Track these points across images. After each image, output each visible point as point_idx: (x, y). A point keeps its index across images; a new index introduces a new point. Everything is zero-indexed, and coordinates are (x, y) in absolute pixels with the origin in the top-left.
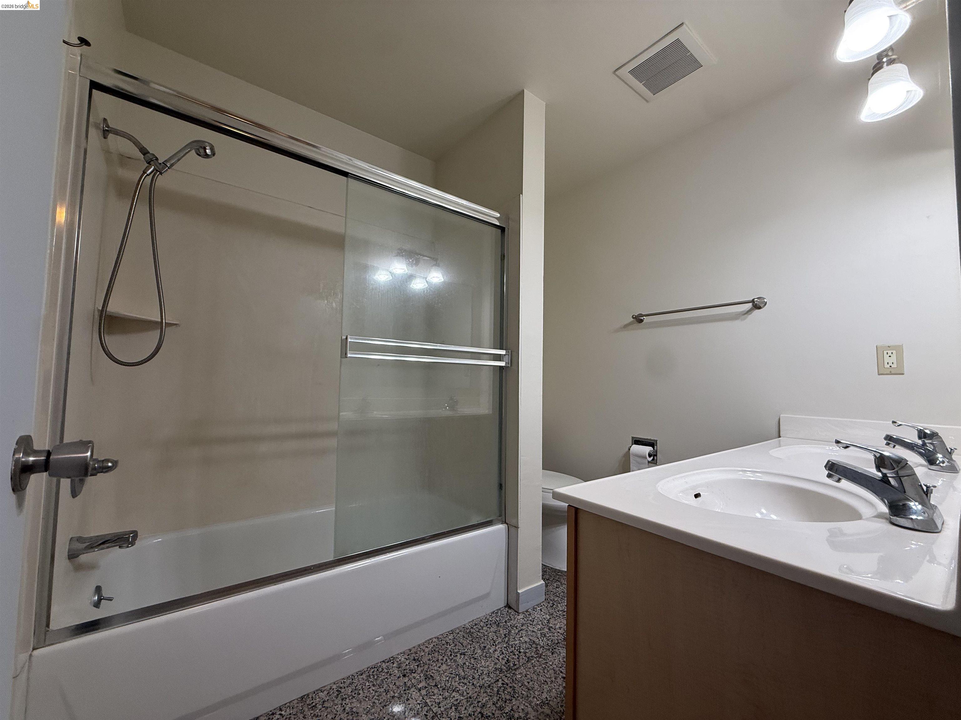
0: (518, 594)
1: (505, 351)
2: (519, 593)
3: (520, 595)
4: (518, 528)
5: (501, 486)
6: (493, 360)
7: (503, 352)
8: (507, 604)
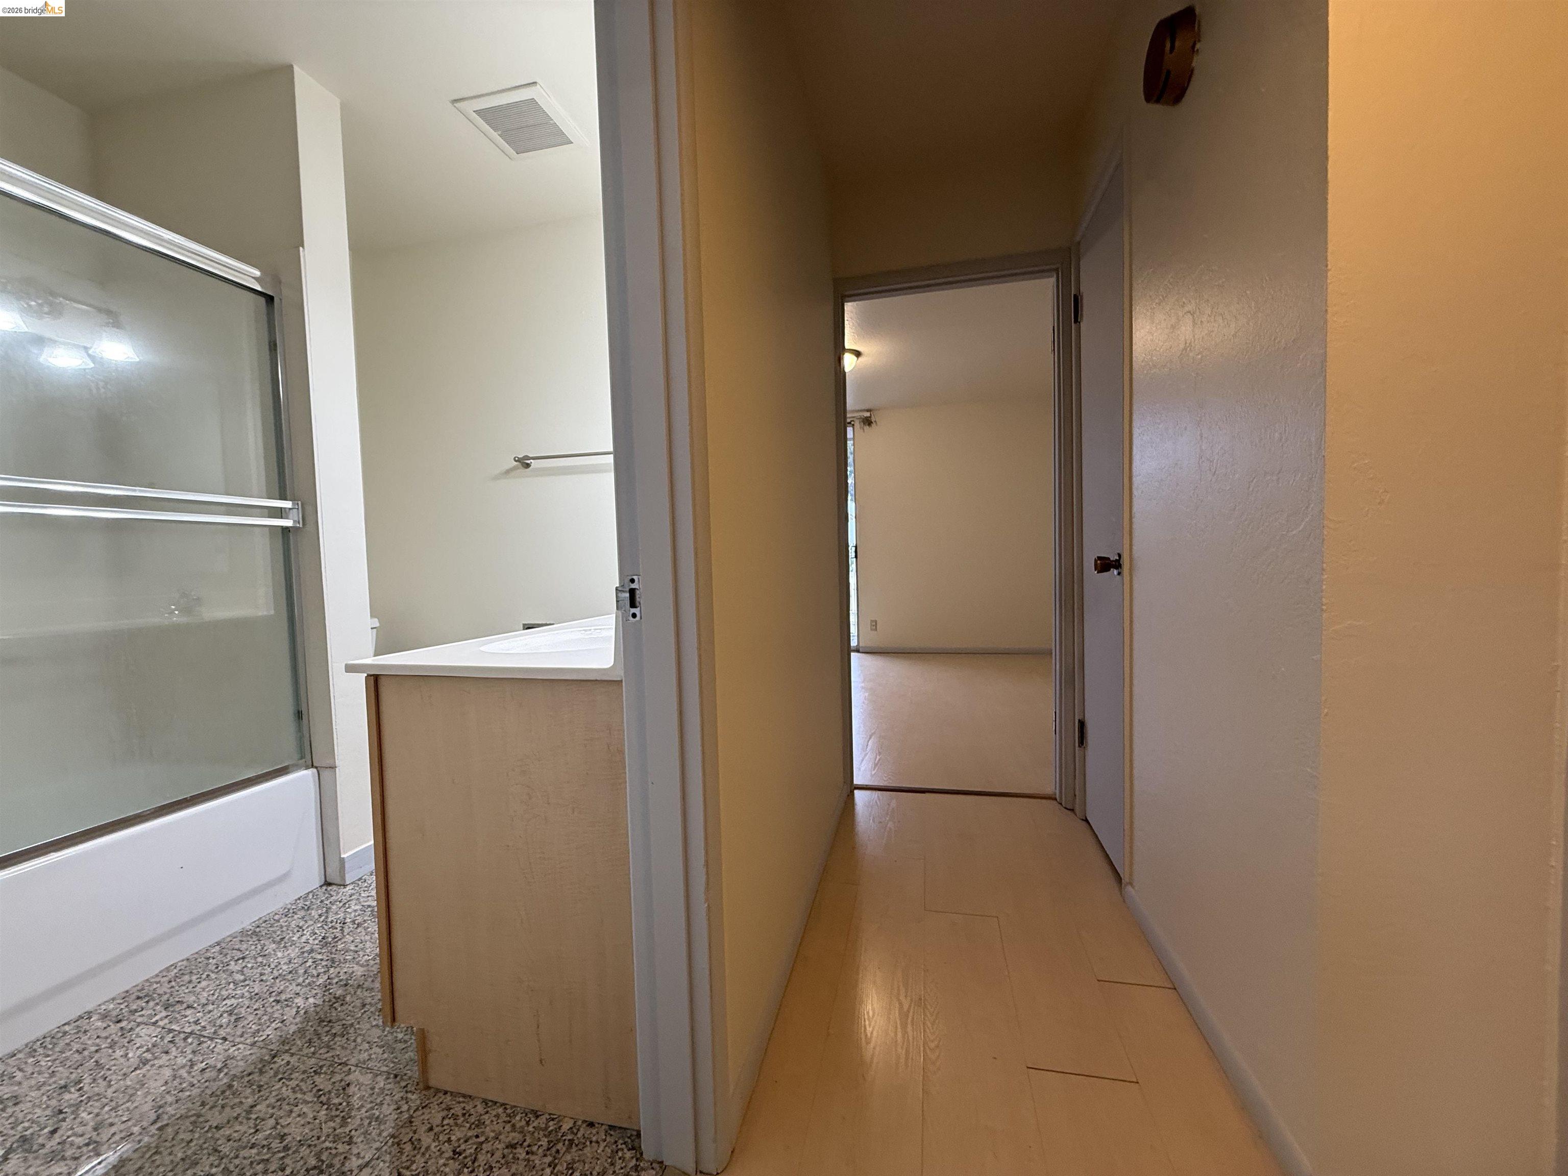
0: (342, 861)
1: (291, 502)
2: (343, 858)
3: (346, 860)
4: (336, 767)
5: (299, 715)
6: (269, 517)
7: (287, 504)
8: (326, 881)
